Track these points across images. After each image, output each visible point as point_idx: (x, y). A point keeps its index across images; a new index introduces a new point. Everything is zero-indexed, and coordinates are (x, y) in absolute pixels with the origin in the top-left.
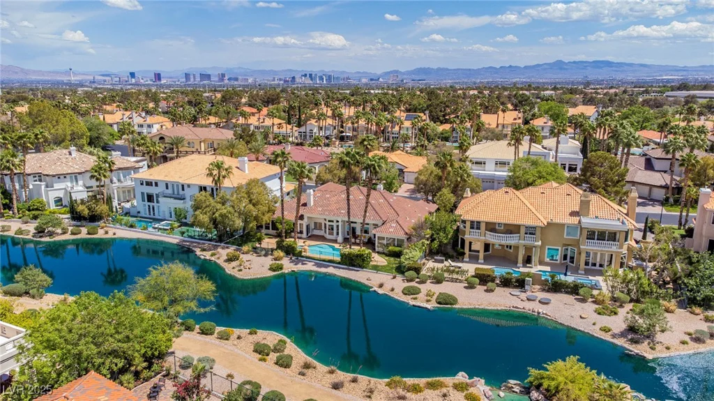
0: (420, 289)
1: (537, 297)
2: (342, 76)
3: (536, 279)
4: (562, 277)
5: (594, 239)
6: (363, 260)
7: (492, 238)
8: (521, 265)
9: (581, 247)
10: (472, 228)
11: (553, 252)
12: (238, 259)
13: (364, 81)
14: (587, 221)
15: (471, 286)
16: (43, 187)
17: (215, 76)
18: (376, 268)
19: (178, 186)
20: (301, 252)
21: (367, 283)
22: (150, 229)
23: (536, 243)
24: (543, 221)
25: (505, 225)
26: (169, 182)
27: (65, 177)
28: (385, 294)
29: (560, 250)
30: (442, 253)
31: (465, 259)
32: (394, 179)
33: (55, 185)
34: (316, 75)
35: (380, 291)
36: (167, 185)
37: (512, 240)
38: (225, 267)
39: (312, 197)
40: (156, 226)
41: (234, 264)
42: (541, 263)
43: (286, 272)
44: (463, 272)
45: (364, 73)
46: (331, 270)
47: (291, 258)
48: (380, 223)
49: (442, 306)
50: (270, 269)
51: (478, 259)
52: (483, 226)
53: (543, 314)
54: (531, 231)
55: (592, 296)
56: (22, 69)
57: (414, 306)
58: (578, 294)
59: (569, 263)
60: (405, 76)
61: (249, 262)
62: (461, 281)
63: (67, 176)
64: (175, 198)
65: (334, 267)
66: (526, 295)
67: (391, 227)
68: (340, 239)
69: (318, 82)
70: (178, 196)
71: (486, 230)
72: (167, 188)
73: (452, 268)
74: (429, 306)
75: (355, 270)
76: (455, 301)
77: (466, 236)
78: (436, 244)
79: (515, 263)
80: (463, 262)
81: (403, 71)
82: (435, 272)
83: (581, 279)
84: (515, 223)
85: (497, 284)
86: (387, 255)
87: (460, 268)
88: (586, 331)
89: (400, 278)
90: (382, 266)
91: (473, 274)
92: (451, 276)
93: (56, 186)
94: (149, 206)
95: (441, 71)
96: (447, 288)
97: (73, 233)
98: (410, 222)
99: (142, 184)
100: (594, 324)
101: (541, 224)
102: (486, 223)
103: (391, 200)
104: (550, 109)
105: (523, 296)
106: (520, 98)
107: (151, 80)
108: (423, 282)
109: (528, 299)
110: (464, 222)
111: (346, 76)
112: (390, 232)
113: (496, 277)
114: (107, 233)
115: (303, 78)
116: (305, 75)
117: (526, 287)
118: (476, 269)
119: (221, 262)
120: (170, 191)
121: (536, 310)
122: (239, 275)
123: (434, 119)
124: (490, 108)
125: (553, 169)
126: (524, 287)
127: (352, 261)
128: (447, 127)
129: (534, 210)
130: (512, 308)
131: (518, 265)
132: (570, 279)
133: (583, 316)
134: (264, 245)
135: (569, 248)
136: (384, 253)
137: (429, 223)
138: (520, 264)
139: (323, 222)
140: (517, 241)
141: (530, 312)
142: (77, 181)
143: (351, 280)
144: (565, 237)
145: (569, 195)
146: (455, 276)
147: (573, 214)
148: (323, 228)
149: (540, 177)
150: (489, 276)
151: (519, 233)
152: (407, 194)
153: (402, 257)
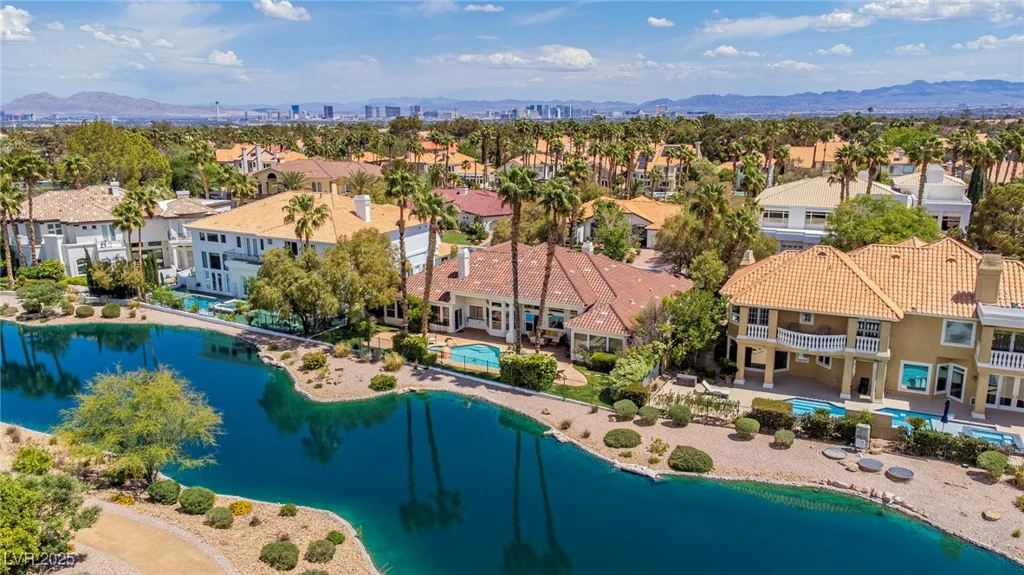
0: (639, 437)
1: (882, 465)
2: (584, 109)
3: (879, 426)
4: (937, 425)
5: (1008, 350)
6: (540, 376)
7: (788, 341)
8: (849, 396)
9: (979, 364)
10: (752, 320)
11: (917, 374)
12: (322, 366)
13: (617, 114)
14: (990, 312)
15: (742, 435)
16: (60, 242)
17: (405, 110)
18: (565, 392)
19: (254, 240)
20: (434, 357)
21: (541, 419)
22: (203, 311)
23: (880, 354)
24: (894, 308)
25: (817, 315)
26: (242, 234)
27: (94, 227)
28: (570, 442)
29: (930, 370)
30: (693, 367)
31: (736, 381)
32: (621, 236)
33: (78, 238)
34: (547, 107)
35: (563, 437)
36: (238, 239)
37: (832, 347)
38: (296, 380)
39: (467, 262)
40: (216, 307)
41: (313, 374)
42: (890, 393)
43: (400, 392)
44: (731, 406)
45: (617, 103)
46: (481, 392)
47: (415, 368)
48: (580, 309)
49: (679, 473)
50: (370, 387)
51: (763, 382)
52: (773, 318)
53: (895, 503)
54: (870, 329)
55: (1009, 470)
56: (158, 104)
57: (623, 470)
58: (974, 463)
59: (948, 395)
60: (678, 108)
61: (339, 373)
62: (724, 424)
63: (98, 226)
64: (251, 262)
65: (489, 387)
66: (858, 459)
67: (600, 316)
68: (511, 336)
69: (549, 117)
70: (256, 259)
71: (779, 325)
72: (239, 245)
73: (707, 397)
74: (652, 473)
75: (524, 394)
76: (706, 463)
77: (739, 337)
78: (681, 352)
79: (836, 391)
80: (732, 385)
81: (674, 100)
82: (673, 404)
83: (979, 432)
84: (837, 312)
85: (796, 432)
86: (590, 368)
87: (724, 396)
88: (998, 550)
89: (604, 411)
90: (575, 388)
91: (750, 410)
92: (704, 413)
93: (81, 241)
94: (213, 275)
95: (732, 100)
96: (695, 437)
97: (80, 316)
98: (634, 308)
99: (203, 239)
100: (1016, 535)
101: (891, 317)
102: (781, 312)
103: (606, 269)
104: (905, 139)
105: (851, 460)
106: (853, 124)
107: (320, 116)
108: (647, 422)
109: (862, 468)
110: (737, 309)
111: (590, 108)
112: (599, 325)
113: (794, 419)
114: (133, 315)
115: (529, 111)
116: (532, 108)
117: (859, 442)
118: (756, 401)
119: (293, 371)
120: (243, 250)
121: (880, 494)
122: (314, 395)
123: (712, 155)
124: (802, 137)
125: (916, 217)
126: (853, 441)
127: (520, 377)
128: (729, 166)
129: (876, 289)
130: (826, 486)
131: (842, 396)
132: (954, 429)
133: (988, 514)
134: (374, 343)
135: (951, 366)
136: (584, 364)
137: (669, 311)
138: (845, 394)
139: (484, 306)
140: (840, 349)
141: (867, 496)
142: (113, 235)
143: (512, 412)
144: (942, 343)
145: (951, 260)
146: (713, 413)
147: (960, 298)
148: (485, 317)
149: (889, 232)
150: (781, 415)
151: (845, 333)
152: (647, 267)
153: (611, 372)
